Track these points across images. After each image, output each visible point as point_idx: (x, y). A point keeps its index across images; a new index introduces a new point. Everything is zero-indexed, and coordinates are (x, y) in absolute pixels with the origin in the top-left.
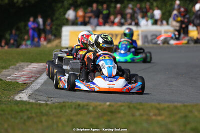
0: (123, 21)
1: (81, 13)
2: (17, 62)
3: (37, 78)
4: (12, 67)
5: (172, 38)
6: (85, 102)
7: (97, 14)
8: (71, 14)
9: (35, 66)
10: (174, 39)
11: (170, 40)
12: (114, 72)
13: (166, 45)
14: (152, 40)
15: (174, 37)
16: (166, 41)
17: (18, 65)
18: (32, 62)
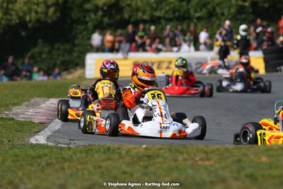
0: (160, 46)
1: (109, 38)
2: (32, 97)
3: (56, 116)
4: (26, 103)
5: (220, 67)
6: (116, 146)
9: (53, 103)
10: (223, 68)
11: (218, 69)
13: (213, 75)
14: (196, 69)
15: (223, 66)
16: (213, 71)
17: (32, 101)
18: (49, 97)
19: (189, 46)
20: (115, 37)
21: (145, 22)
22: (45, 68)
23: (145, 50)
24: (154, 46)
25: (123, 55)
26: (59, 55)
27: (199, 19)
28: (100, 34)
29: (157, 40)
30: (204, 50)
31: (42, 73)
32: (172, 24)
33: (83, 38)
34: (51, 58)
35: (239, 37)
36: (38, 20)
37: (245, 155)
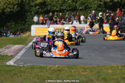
1: (41, 18)
2: (7, 44)
3: (18, 53)
4: (5, 47)
5: (90, 31)
6: (45, 65)
9: (17, 47)
10: (92, 31)
13: (87, 34)
14: (80, 32)
15: (92, 30)
17: (8, 46)
18: (15, 45)
19: (77, 22)
20: (44, 18)
21: (57, 11)
22: (13, 32)
23: (57, 24)
24: (61, 22)
25: (48, 26)
26: (19, 26)
27: (81, 10)
28: (37, 17)
29: (63, 19)
30: (83, 24)
31: (12, 34)
32: (69, 12)
33: (30, 18)
34: (16, 27)
35: (99, 18)
36: (11, 11)
37: (102, 69)
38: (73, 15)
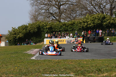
1: (49, 35)
2: (31, 49)
6: (51, 60)
7: (54, 36)
8: (46, 35)
9: (36, 50)
12: (53, 50)
14: (70, 42)
16: (73, 42)
21: (58, 31)
22: (35, 42)
26: (38, 39)
27: (70, 31)
29: (60, 36)
30: (71, 38)
32: (64, 32)
33: (43, 35)
36: (33, 31)
38: (66, 33)
